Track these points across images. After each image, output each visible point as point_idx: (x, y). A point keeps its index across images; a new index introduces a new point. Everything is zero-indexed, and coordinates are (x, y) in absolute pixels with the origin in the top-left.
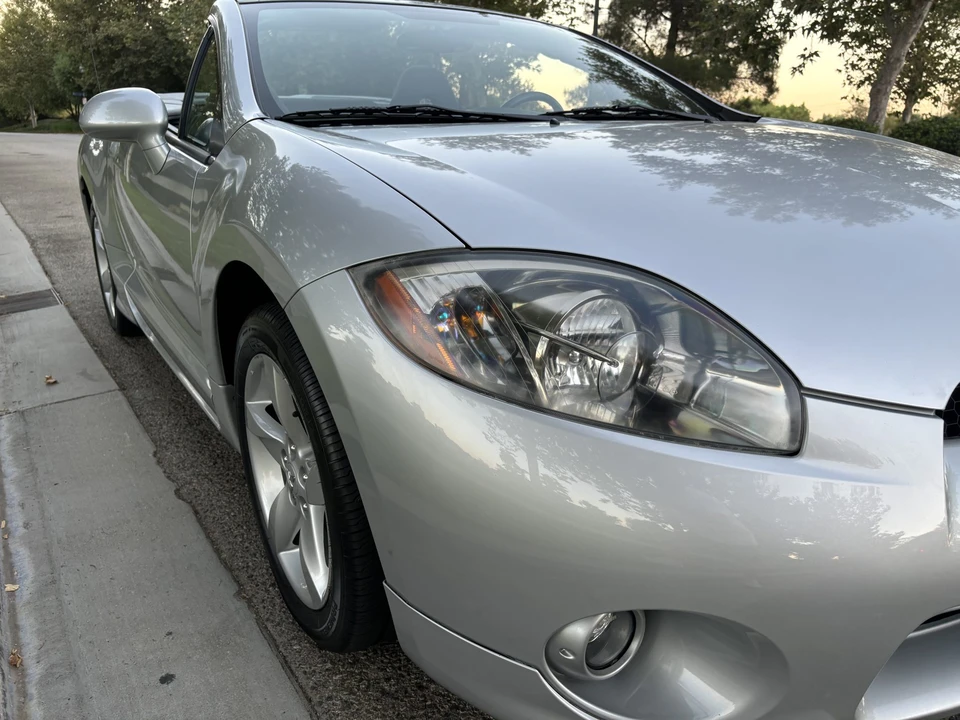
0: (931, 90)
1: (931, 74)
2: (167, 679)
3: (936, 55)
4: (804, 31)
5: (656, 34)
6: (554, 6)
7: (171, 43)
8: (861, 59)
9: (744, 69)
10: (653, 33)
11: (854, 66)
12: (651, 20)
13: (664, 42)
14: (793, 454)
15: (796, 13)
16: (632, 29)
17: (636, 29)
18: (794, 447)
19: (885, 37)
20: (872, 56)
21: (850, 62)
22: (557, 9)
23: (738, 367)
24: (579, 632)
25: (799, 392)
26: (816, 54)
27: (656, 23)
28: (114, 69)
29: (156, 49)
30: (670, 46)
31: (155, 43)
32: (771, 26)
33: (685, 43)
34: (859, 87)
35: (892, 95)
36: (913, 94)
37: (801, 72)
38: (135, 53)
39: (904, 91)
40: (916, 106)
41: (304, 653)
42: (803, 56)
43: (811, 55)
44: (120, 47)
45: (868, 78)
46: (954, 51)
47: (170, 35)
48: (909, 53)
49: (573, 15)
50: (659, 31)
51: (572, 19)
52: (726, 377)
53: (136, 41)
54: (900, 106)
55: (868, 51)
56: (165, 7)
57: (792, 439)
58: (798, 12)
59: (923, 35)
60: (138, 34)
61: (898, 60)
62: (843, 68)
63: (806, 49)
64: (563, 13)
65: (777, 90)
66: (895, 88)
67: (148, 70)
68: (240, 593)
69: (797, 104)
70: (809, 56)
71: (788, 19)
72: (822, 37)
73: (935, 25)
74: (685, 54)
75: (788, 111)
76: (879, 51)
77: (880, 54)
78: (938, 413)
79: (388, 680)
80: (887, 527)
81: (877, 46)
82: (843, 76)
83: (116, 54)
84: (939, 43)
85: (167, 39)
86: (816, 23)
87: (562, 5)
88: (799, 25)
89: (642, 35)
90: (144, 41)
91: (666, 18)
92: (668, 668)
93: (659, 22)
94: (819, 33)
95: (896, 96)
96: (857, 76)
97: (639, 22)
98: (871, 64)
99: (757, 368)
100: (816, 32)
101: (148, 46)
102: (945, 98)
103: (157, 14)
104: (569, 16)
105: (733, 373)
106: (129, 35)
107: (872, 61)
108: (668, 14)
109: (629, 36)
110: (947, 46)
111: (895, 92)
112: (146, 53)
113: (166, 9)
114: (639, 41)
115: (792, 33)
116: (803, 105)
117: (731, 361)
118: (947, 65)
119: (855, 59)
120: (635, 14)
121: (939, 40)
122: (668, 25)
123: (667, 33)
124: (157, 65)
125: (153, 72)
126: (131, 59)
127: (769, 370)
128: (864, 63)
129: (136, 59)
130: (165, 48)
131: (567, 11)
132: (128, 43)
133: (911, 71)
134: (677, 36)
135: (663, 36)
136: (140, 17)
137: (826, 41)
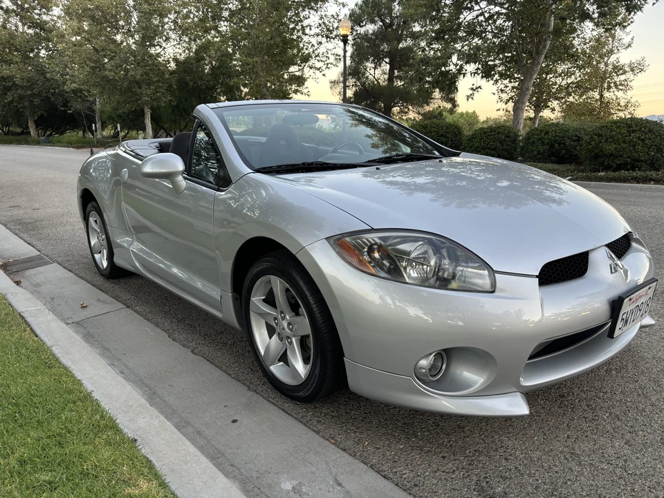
0: (550, 104)
1: (549, 94)
2: (234, 421)
3: (551, 83)
4: (471, 74)
5: (381, 72)
6: (316, 56)
7: (48, 80)
8: (507, 87)
9: (437, 94)
10: (378, 72)
11: (502, 91)
12: (377, 64)
13: (386, 77)
14: (493, 292)
15: (466, 63)
16: (366, 69)
17: (368, 70)
18: (493, 290)
19: (519, 73)
20: (512, 84)
21: (500, 88)
22: (318, 58)
23: (470, 265)
24: (424, 363)
25: (493, 272)
26: (480, 87)
27: (380, 66)
28: (6, 99)
29: (38, 85)
30: (391, 79)
31: (37, 80)
32: (452, 70)
33: (400, 78)
34: (506, 103)
35: (526, 108)
36: (538, 107)
37: (472, 98)
38: (22, 87)
39: (533, 105)
40: (541, 114)
41: (292, 407)
42: (472, 89)
43: (477, 88)
44: (11, 84)
45: (511, 98)
46: (561, 80)
47: (48, 75)
48: (534, 82)
49: (328, 61)
50: (383, 70)
51: (328, 64)
52: (465, 269)
53: (23, 79)
54: (532, 114)
55: (510, 82)
56: (43, 56)
57: (492, 287)
58: (467, 63)
59: (542, 71)
60: (25, 74)
61: (528, 89)
62: (496, 92)
63: (473, 85)
64: (322, 61)
65: (458, 105)
66: (528, 104)
67: (32, 99)
68: (249, 389)
69: (471, 111)
70: (475, 89)
71: (461, 67)
72: (482, 77)
73: (548, 65)
74: (400, 84)
75: (465, 116)
76: (517, 81)
77: (517, 83)
78: (537, 276)
79: (333, 412)
80: (525, 318)
81: (515, 78)
82: (496, 97)
83: (8, 89)
84: (552, 76)
85: (45, 77)
86: (478, 69)
87: (321, 55)
88: (469, 70)
89: (373, 73)
90: (29, 80)
91: (386, 62)
92: (458, 372)
93: (382, 65)
94: (481, 75)
95: (529, 108)
96: (505, 96)
97: (369, 65)
98: (512, 89)
99: (477, 265)
100: (478, 74)
101: (31, 83)
102: (557, 108)
103: (38, 61)
104: (326, 63)
105: (468, 267)
106: (18, 76)
107: (513, 88)
108: (387, 60)
109: (364, 74)
110: (556, 77)
111: (527, 106)
112: (31, 87)
113: (44, 58)
114: (370, 77)
115: (464, 75)
116: (474, 112)
117: (467, 263)
118: (557, 89)
119: (502, 86)
120: (367, 60)
121: (551, 74)
122: (388, 67)
123: (388, 71)
124: (39, 95)
125: (36, 100)
126: (19, 91)
127: (481, 265)
128: (508, 89)
129: (23, 92)
130: (44, 83)
131: (324, 59)
132: (18, 81)
133: (536, 93)
134: (394, 73)
135: (385, 74)
136: (25, 64)
137: (485, 79)
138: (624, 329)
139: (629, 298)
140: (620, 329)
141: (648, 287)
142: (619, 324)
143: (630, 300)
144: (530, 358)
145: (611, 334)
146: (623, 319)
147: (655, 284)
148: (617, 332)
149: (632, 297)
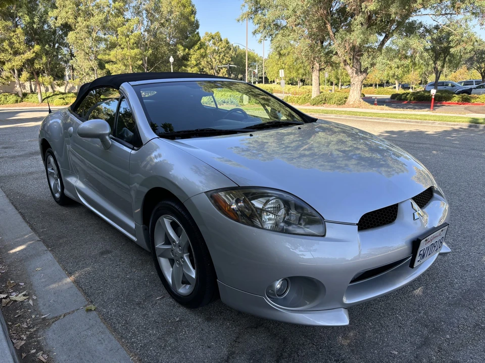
14: (324, 236)
25: (324, 221)
57: (323, 233)
78: (357, 224)
127: (316, 215)
138: (422, 261)
139: (425, 239)
140: (418, 261)
141: (441, 230)
142: (418, 258)
143: (426, 240)
144: (352, 282)
145: (412, 265)
146: (420, 255)
147: (447, 227)
148: (416, 264)
149: (427, 238)
